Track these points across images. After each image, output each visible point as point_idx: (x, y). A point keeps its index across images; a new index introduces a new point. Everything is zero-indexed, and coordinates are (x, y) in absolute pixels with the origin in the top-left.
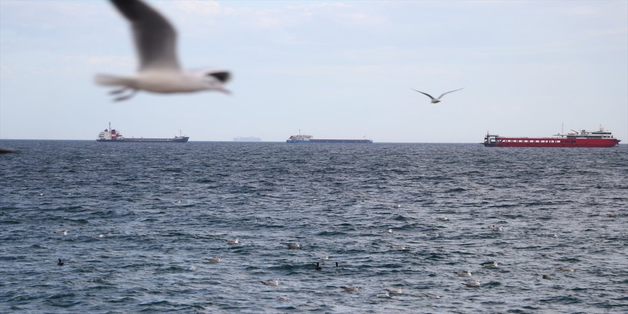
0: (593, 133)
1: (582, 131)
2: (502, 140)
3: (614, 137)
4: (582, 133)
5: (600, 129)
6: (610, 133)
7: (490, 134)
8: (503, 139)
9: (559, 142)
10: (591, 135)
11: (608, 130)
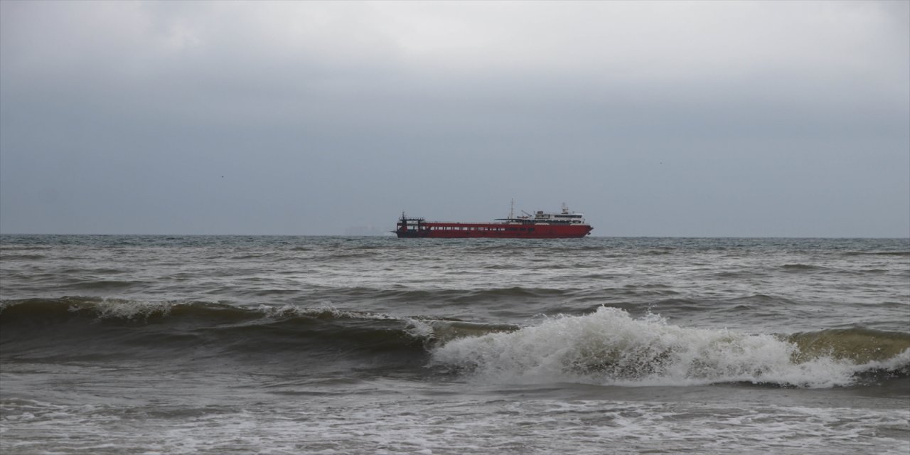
0: (556, 216)
1: (538, 212)
2: (430, 227)
3: (586, 223)
4: (537, 216)
5: (564, 210)
6: (580, 217)
7: (407, 217)
8: (431, 225)
9: (503, 229)
10: (553, 219)
11: (574, 212)
